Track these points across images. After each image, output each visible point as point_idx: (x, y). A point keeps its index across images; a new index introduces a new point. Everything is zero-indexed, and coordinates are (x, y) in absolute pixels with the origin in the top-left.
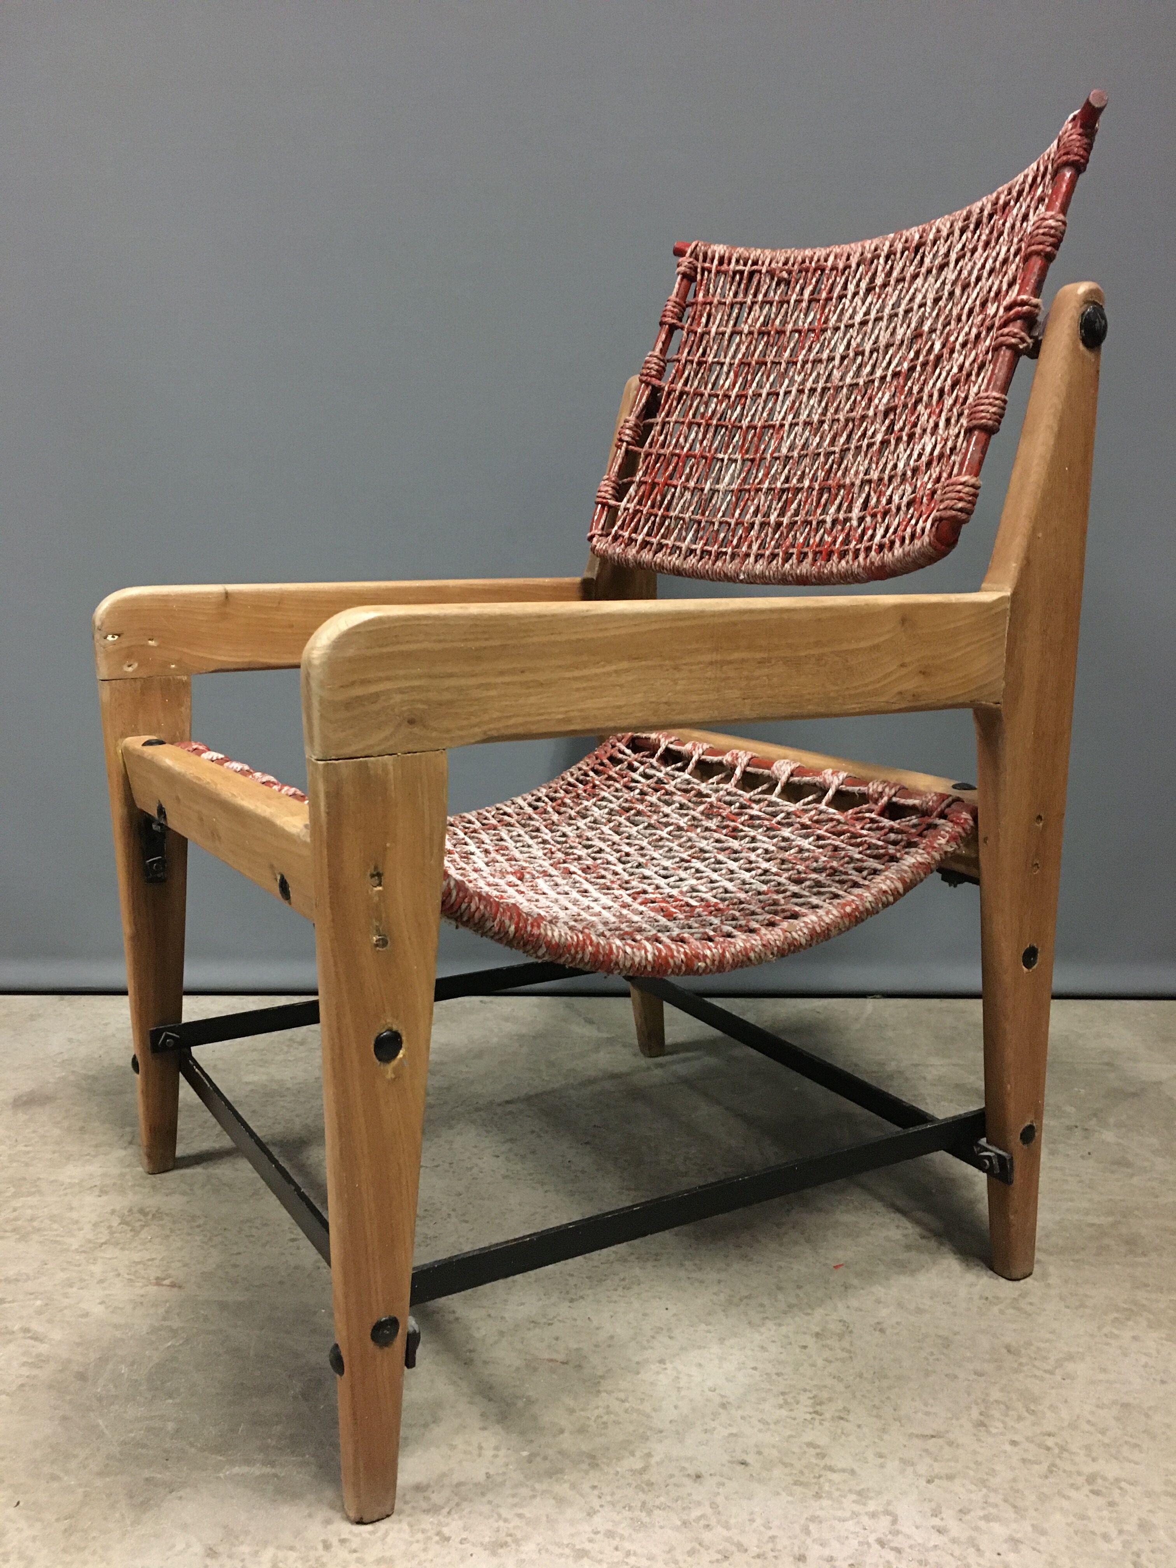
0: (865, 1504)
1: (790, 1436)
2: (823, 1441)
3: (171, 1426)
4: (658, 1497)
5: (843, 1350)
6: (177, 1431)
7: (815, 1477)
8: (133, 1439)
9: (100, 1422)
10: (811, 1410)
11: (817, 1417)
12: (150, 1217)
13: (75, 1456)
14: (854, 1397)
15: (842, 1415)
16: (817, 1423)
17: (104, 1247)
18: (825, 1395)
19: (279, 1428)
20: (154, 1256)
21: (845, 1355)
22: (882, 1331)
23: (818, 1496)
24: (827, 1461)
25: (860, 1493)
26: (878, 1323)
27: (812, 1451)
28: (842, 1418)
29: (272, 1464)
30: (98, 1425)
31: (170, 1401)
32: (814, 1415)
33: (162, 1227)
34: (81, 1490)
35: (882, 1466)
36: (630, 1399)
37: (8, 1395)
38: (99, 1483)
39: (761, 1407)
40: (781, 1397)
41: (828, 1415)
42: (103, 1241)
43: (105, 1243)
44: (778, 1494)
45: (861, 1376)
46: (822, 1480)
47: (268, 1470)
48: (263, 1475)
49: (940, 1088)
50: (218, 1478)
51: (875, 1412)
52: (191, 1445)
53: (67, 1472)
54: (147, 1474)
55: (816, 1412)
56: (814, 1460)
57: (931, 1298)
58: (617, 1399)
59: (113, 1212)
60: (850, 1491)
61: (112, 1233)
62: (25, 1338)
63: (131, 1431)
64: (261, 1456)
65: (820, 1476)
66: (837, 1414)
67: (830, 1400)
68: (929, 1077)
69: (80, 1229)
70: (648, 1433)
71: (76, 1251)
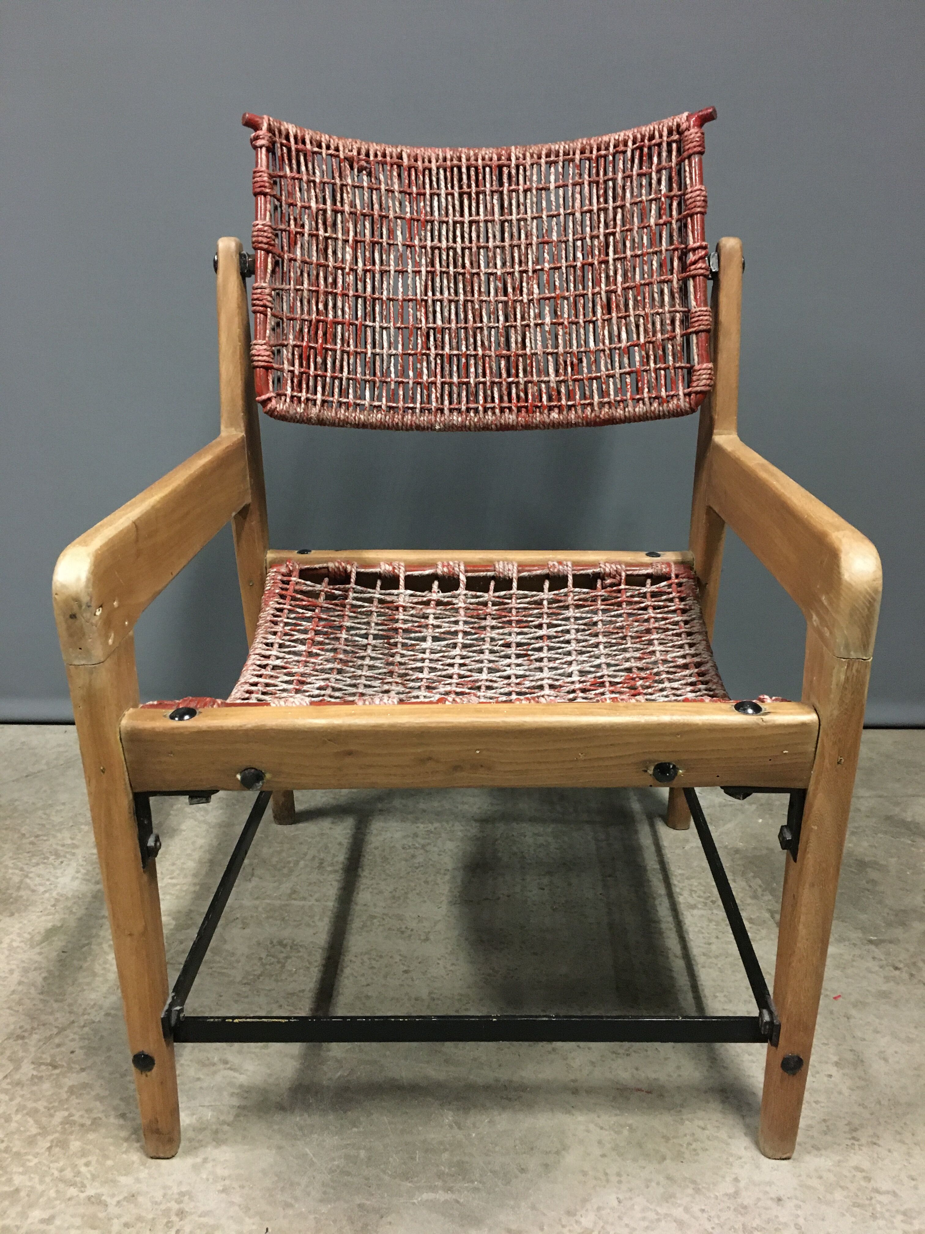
0: (911, 1224)
1: (839, 1161)
2: (866, 1165)
3: (363, 1154)
4: (754, 1219)
5: (860, 1078)
6: (369, 1159)
7: (867, 1199)
8: (338, 1166)
9: (307, 1150)
10: (849, 1136)
11: (856, 1143)
12: (288, 948)
13: (299, 1184)
14: (879, 1124)
15: (874, 1140)
16: (857, 1147)
17: (261, 978)
18: (856, 1122)
19: (446, 1156)
20: (303, 987)
21: (863, 1083)
22: (886, 1060)
23: (874, 1217)
24: (873, 1184)
25: (905, 1214)
26: (881, 1052)
27: (859, 1175)
28: (875, 1144)
29: (450, 1189)
30: (307, 1154)
31: (355, 1130)
32: (852, 1141)
33: (301, 958)
34: (312, 1217)
35: (916, 1188)
36: (709, 1126)
37: (228, 1125)
38: (324, 1209)
39: (810, 1133)
40: (824, 1124)
41: (863, 1141)
42: (258, 972)
43: (261, 975)
44: (843, 1215)
45: (879, 1103)
46: (873, 1201)
47: (449, 1196)
48: (446, 1201)
49: (874, 820)
50: (414, 1204)
51: (898, 1137)
52: (384, 1172)
53: (296, 1199)
54: (358, 1200)
55: (853, 1138)
56: (863, 1183)
57: (916, 1027)
58: (699, 1127)
59: (259, 944)
60: (897, 1211)
61: (263, 965)
62: (225, 1069)
63: (333, 1159)
64: (439, 1183)
65: (871, 1198)
66: (870, 1140)
67: (862, 1126)
68: (863, 809)
69: (238, 961)
70: (731, 1159)
71: (240, 983)
